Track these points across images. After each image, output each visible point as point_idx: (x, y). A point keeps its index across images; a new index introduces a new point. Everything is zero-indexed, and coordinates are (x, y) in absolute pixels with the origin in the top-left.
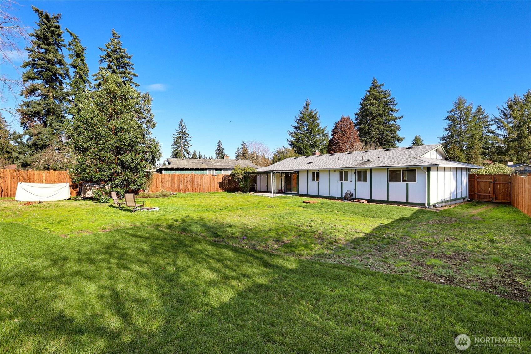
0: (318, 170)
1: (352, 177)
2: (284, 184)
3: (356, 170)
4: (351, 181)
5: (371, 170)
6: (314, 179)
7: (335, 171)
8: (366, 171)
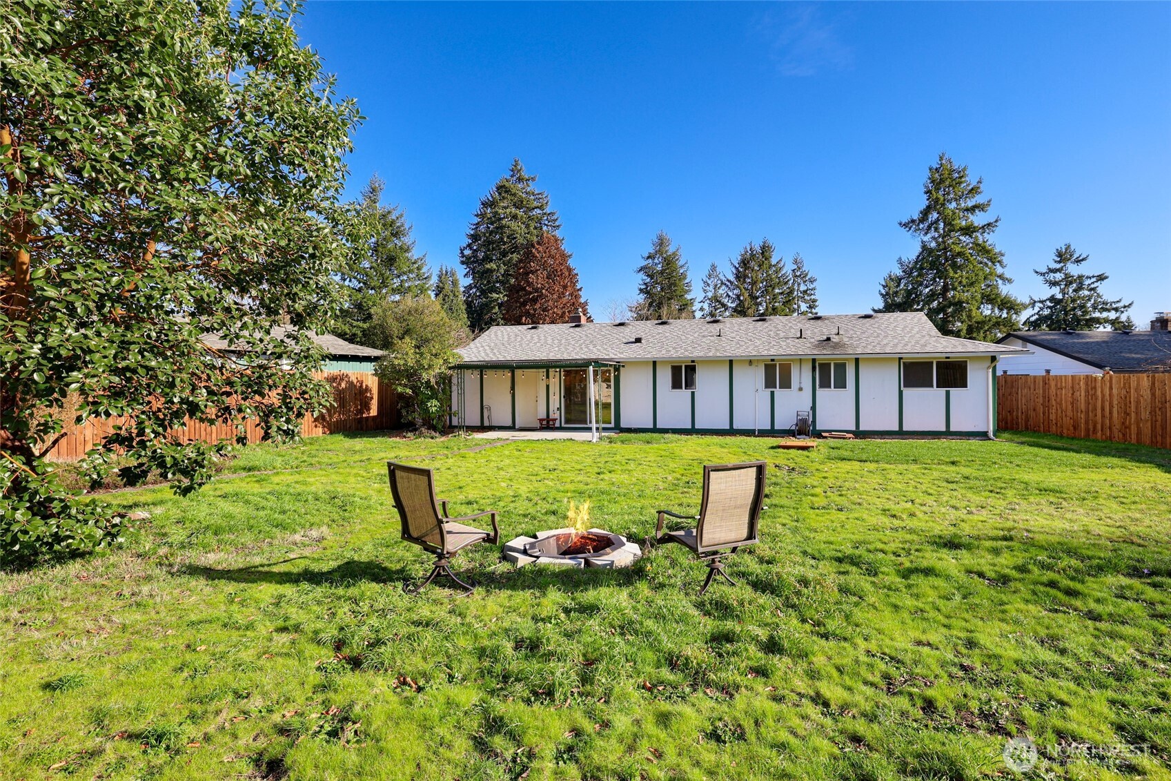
0: (693, 361)
1: (802, 377)
2: (556, 401)
3: (814, 360)
4: (801, 389)
5: (857, 360)
6: (676, 385)
7: (751, 362)
8: (844, 365)
